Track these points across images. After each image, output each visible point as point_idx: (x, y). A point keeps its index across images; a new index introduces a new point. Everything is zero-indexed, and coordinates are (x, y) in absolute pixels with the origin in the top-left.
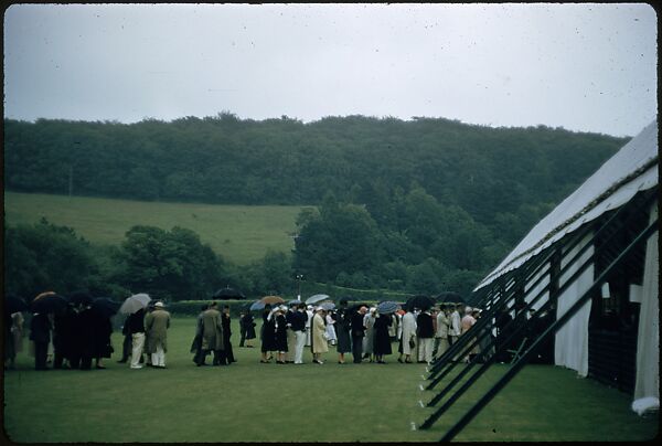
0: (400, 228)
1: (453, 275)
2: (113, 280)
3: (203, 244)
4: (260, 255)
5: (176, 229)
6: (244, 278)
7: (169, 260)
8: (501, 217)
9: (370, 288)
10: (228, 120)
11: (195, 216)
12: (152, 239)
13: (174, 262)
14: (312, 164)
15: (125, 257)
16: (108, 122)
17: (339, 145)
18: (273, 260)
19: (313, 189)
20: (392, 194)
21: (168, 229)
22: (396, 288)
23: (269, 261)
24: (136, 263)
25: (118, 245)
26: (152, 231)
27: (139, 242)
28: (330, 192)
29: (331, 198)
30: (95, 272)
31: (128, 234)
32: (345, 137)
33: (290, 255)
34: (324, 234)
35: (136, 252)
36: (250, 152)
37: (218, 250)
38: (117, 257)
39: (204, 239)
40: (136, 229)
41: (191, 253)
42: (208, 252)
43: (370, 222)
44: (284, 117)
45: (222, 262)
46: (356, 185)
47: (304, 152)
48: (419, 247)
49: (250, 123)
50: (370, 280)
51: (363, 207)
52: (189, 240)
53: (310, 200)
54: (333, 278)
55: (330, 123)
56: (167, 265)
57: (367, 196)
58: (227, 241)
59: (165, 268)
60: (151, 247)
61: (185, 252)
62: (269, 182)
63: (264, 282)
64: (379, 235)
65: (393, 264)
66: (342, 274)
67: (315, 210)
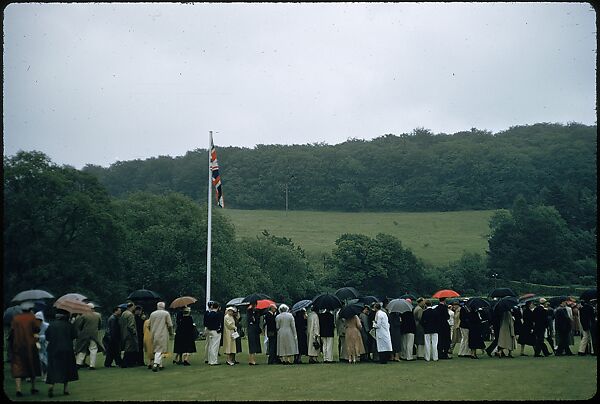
0: (589, 226)
2: (326, 283)
3: (405, 249)
4: (458, 257)
5: (381, 235)
6: (444, 278)
7: (375, 265)
9: (562, 284)
10: (422, 136)
11: (396, 224)
12: (359, 245)
13: (379, 267)
14: (502, 171)
15: (336, 263)
16: (316, 145)
17: (526, 153)
18: (468, 261)
19: (505, 194)
20: (580, 195)
21: (373, 237)
22: (587, 283)
23: (464, 262)
24: (346, 268)
25: (330, 252)
26: (359, 239)
27: (348, 249)
28: (520, 197)
29: (521, 201)
30: (311, 277)
31: (338, 242)
32: (531, 144)
33: (484, 256)
34: (516, 235)
35: (345, 258)
36: (443, 164)
37: (418, 253)
38: (330, 263)
39: (405, 245)
40: (344, 237)
41: (394, 257)
42: (408, 254)
43: (560, 222)
44: (473, 129)
45: (422, 264)
46: (545, 189)
47: (492, 160)
49: (442, 137)
50: (562, 276)
51: (551, 208)
52: (392, 246)
53: (501, 205)
54: (527, 276)
55: (515, 131)
56: (374, 268)
57: (556, 198)
58: (426, 246)
59: (371, 272)
60: (358, 253)
61: (389, 257)
62: (462, 190)
63: (462, 281)
64: (569, 235)
65: (583, 261)
66: (535, 272)
67: (507, 213)
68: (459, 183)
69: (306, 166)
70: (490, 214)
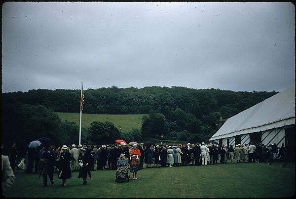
0: (173, 121)
1: (193, 135)
2: (87, 139)
4: (131, 130)
5: (107, 122)
7: (105, 132)
8: (204, 117)
10: (115, 89)
12: (99, 126)
13: (107, 133)
14: (143, 102)
15: (91, 132)
17: (150, 96)
20: (171, 110)
21: (104, 123)
22: (174, 139)
23: (134, 132)
24: (95, 134)
26: (99, 123)
27: (95, 127)
29: (152, 112)
31: (91, 124)
32: (152, 93)
33: (140, 130)
34: (151, 123)
35: (94, 130)
36: (123, 98)
37: (120, 129)
38: (89, 132)
39: (115, 126)
40: (94, 122)
41: (112, 130)
42: (117, 130)
43: (165, 119)
44: (132, 87)
45: (121, 133)
47: (140, 98)
48: (180, 127)
49: (122, 89)
50: (166, 137)
51: (162, 114)
52: (111, 126)
53: (146, 113)
55: (146, 88)
56: (105, 134)
57: (163, 111)
59: (104, 135)
60: (99, 128)
61: (110, 130)
62: (129, 107)
63: (133, 138)
64: (167, 123)
65: (173, 132)
66: (157, 136)
67: (148, 115)
68: (128, 105)
69: (74, 97)
70: (141, 116)
